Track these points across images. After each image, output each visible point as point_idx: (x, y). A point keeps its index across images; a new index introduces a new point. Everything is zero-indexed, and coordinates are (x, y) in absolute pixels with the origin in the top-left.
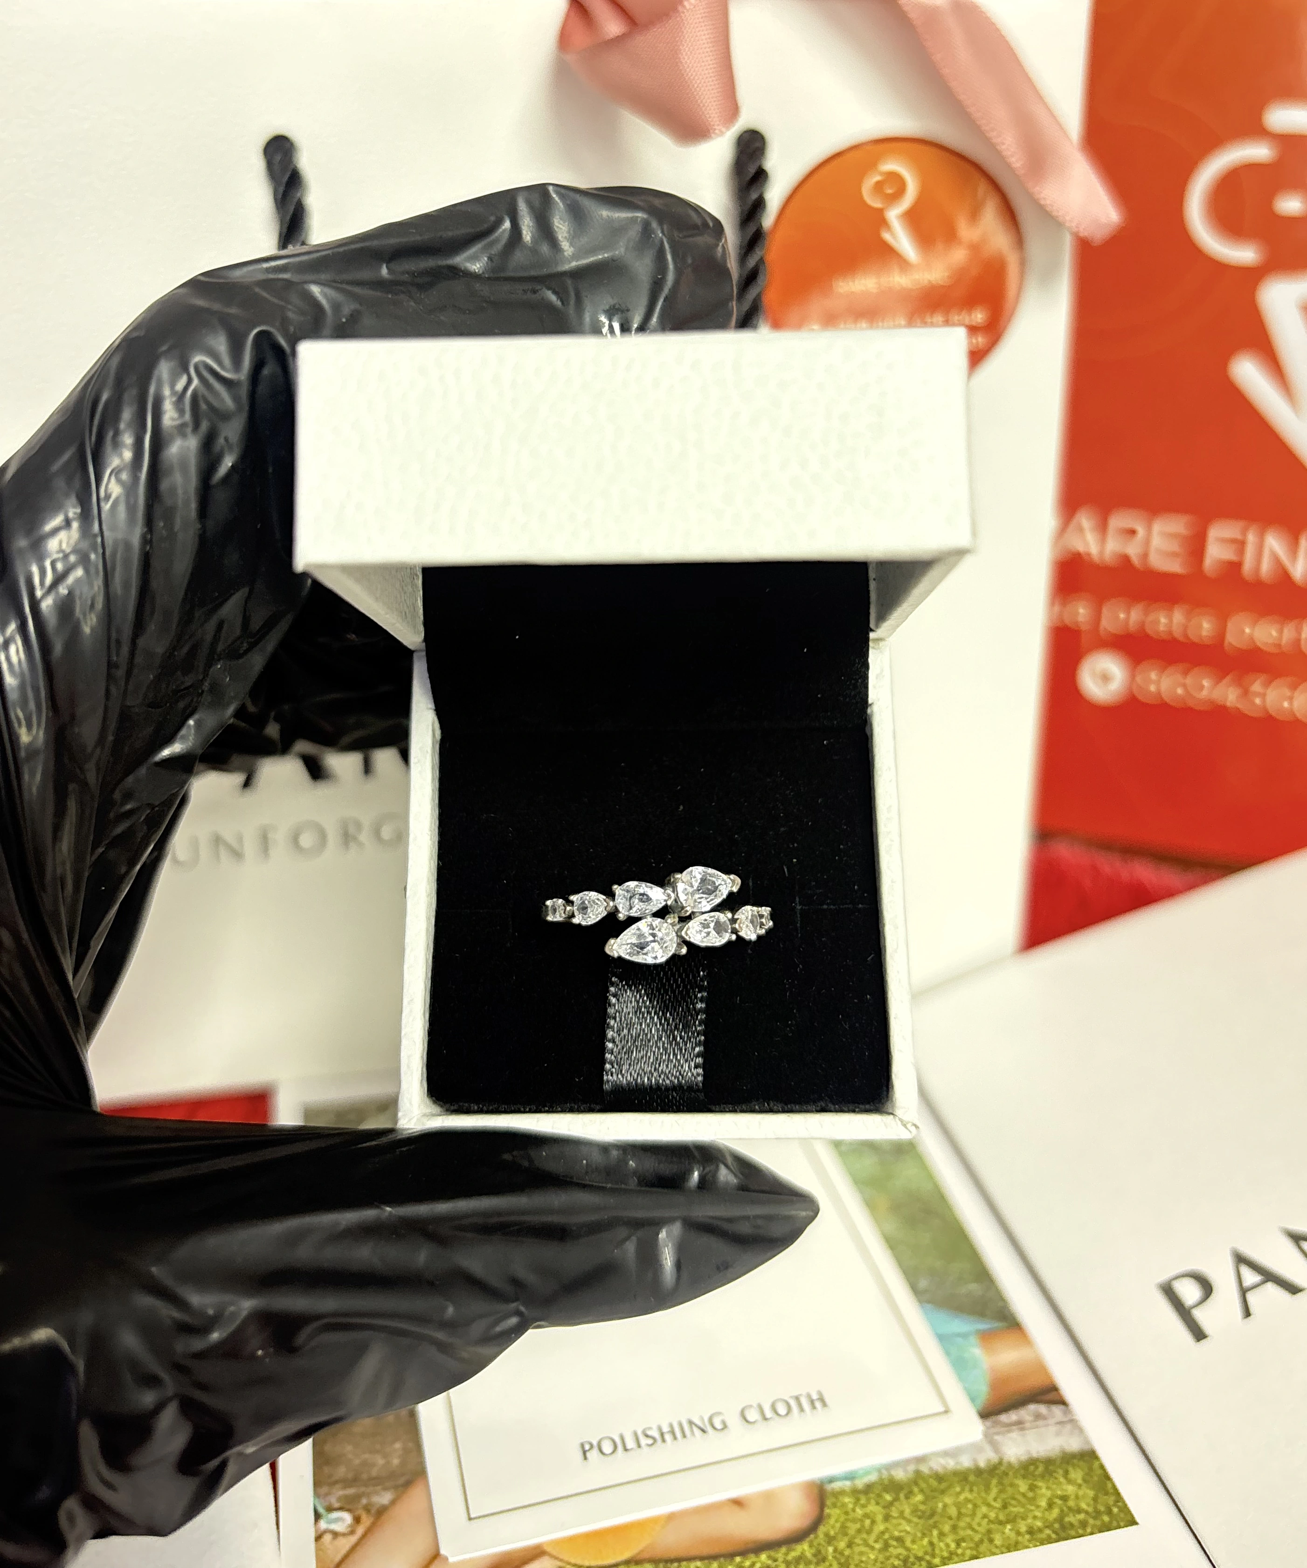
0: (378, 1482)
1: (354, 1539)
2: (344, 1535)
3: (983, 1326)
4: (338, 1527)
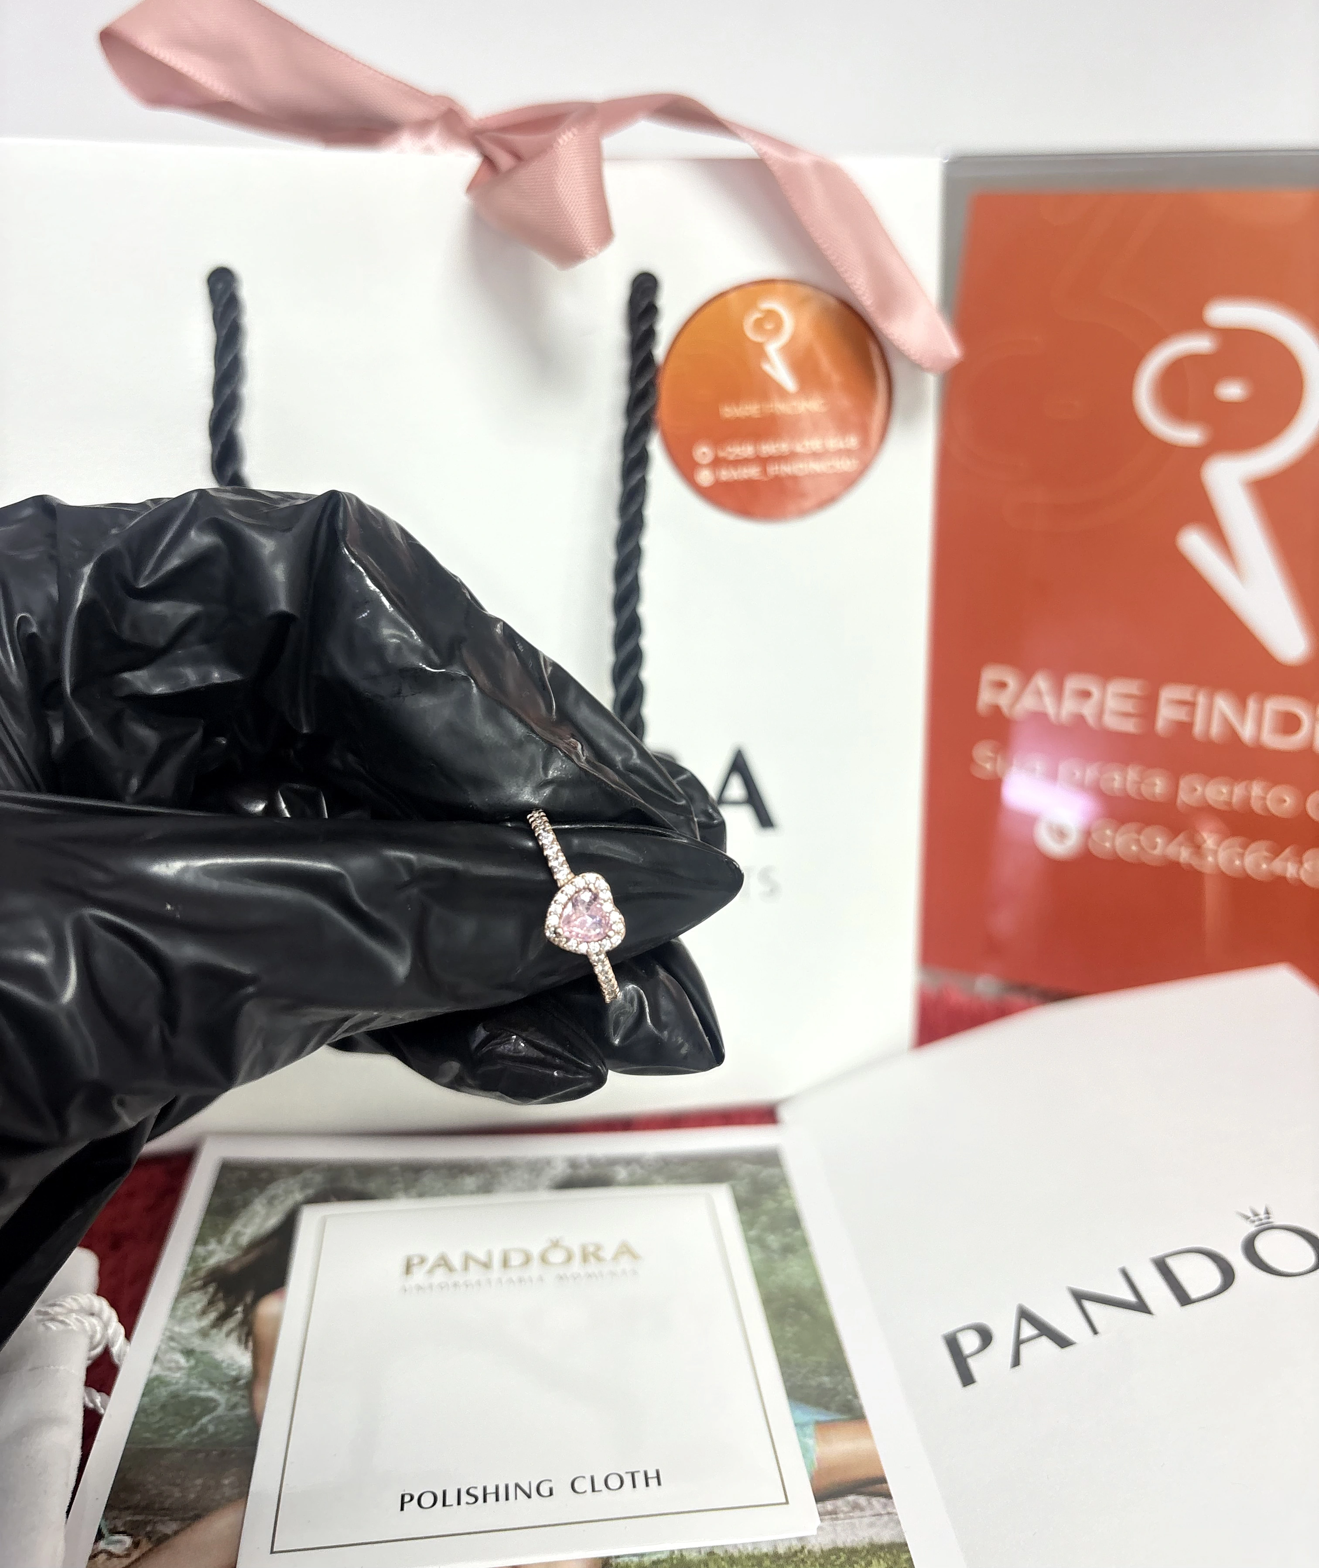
0: (168, 1512)
1: (126, 1562)
2: (119, 1557)
3: (822, 1418)
4: (115, 1549)
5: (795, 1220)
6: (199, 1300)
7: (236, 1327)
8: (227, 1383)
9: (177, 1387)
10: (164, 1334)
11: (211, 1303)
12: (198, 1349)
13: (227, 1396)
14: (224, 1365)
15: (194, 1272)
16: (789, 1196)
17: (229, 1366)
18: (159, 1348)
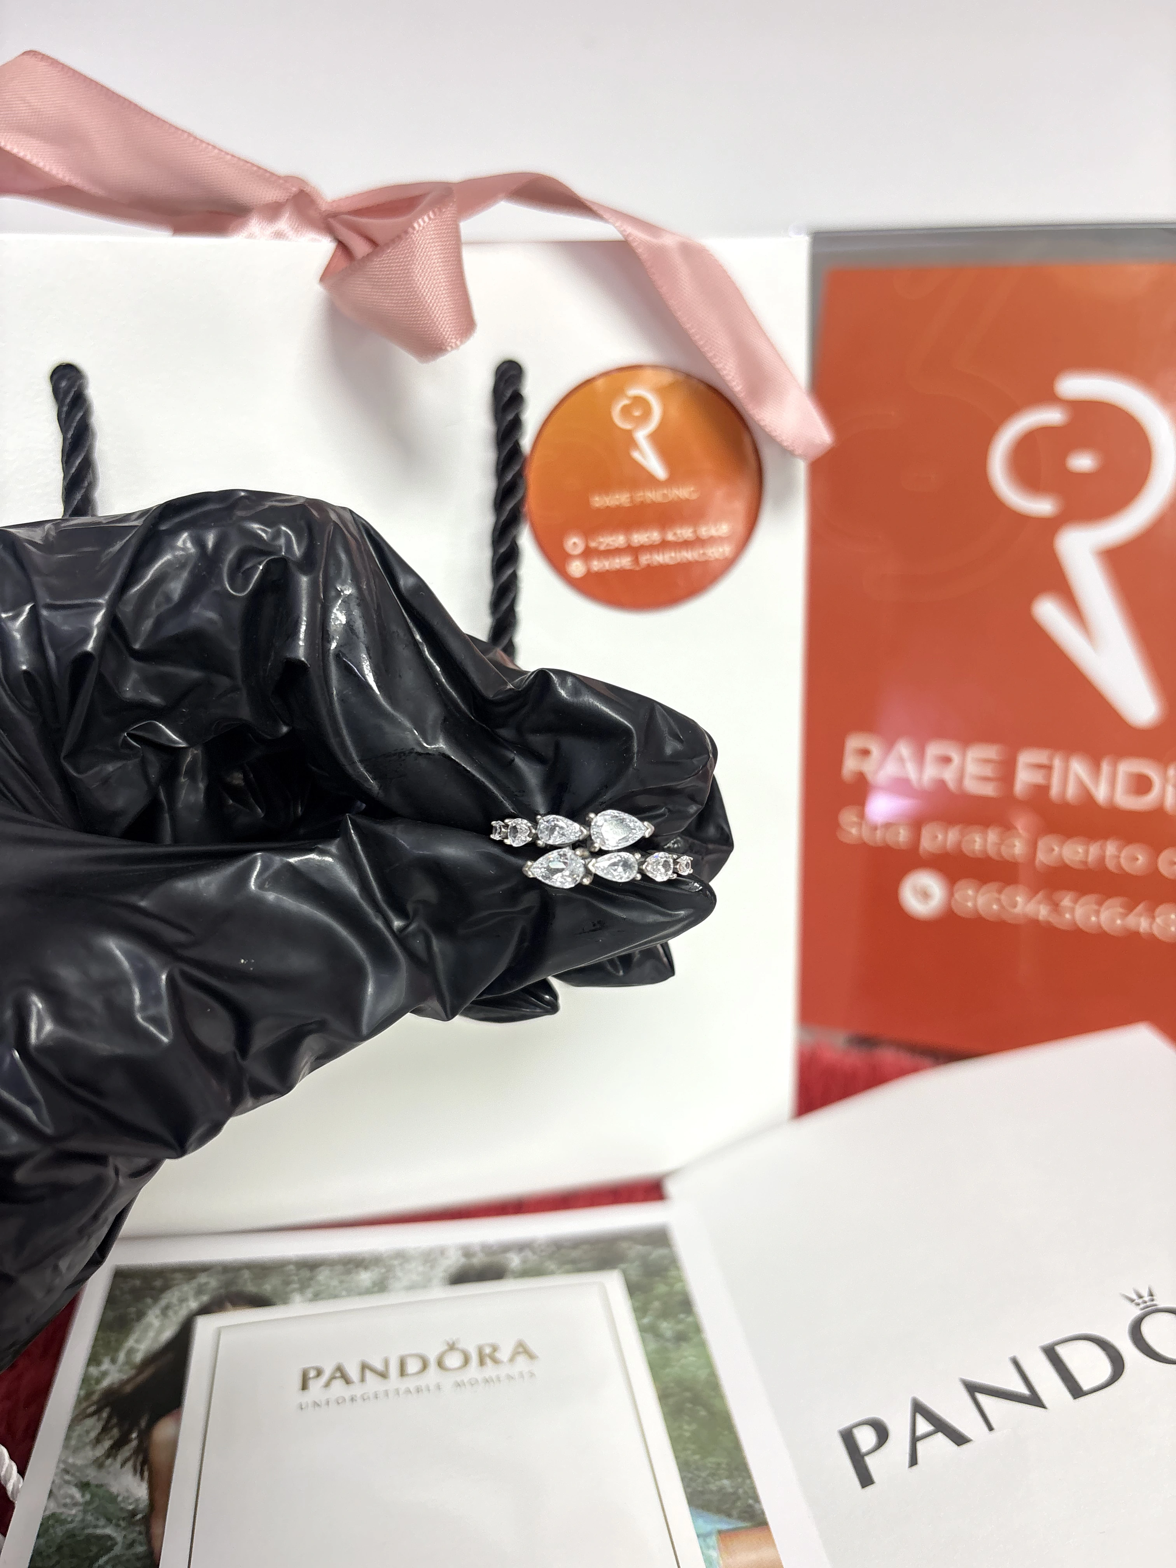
5: (686, 1305)
6: (93, 1425)
7: (131, 1455)
8: (124, 1519)
9: (71, 1526)
10: (57, 1467)
11: (105, 1430)
12: (94, 1482)
13: (124, 1533)
14: (120, 1499)
15: (89, 1395)
16: (680, 1279)
17: (126, 1499)
18: (53, 1482)
